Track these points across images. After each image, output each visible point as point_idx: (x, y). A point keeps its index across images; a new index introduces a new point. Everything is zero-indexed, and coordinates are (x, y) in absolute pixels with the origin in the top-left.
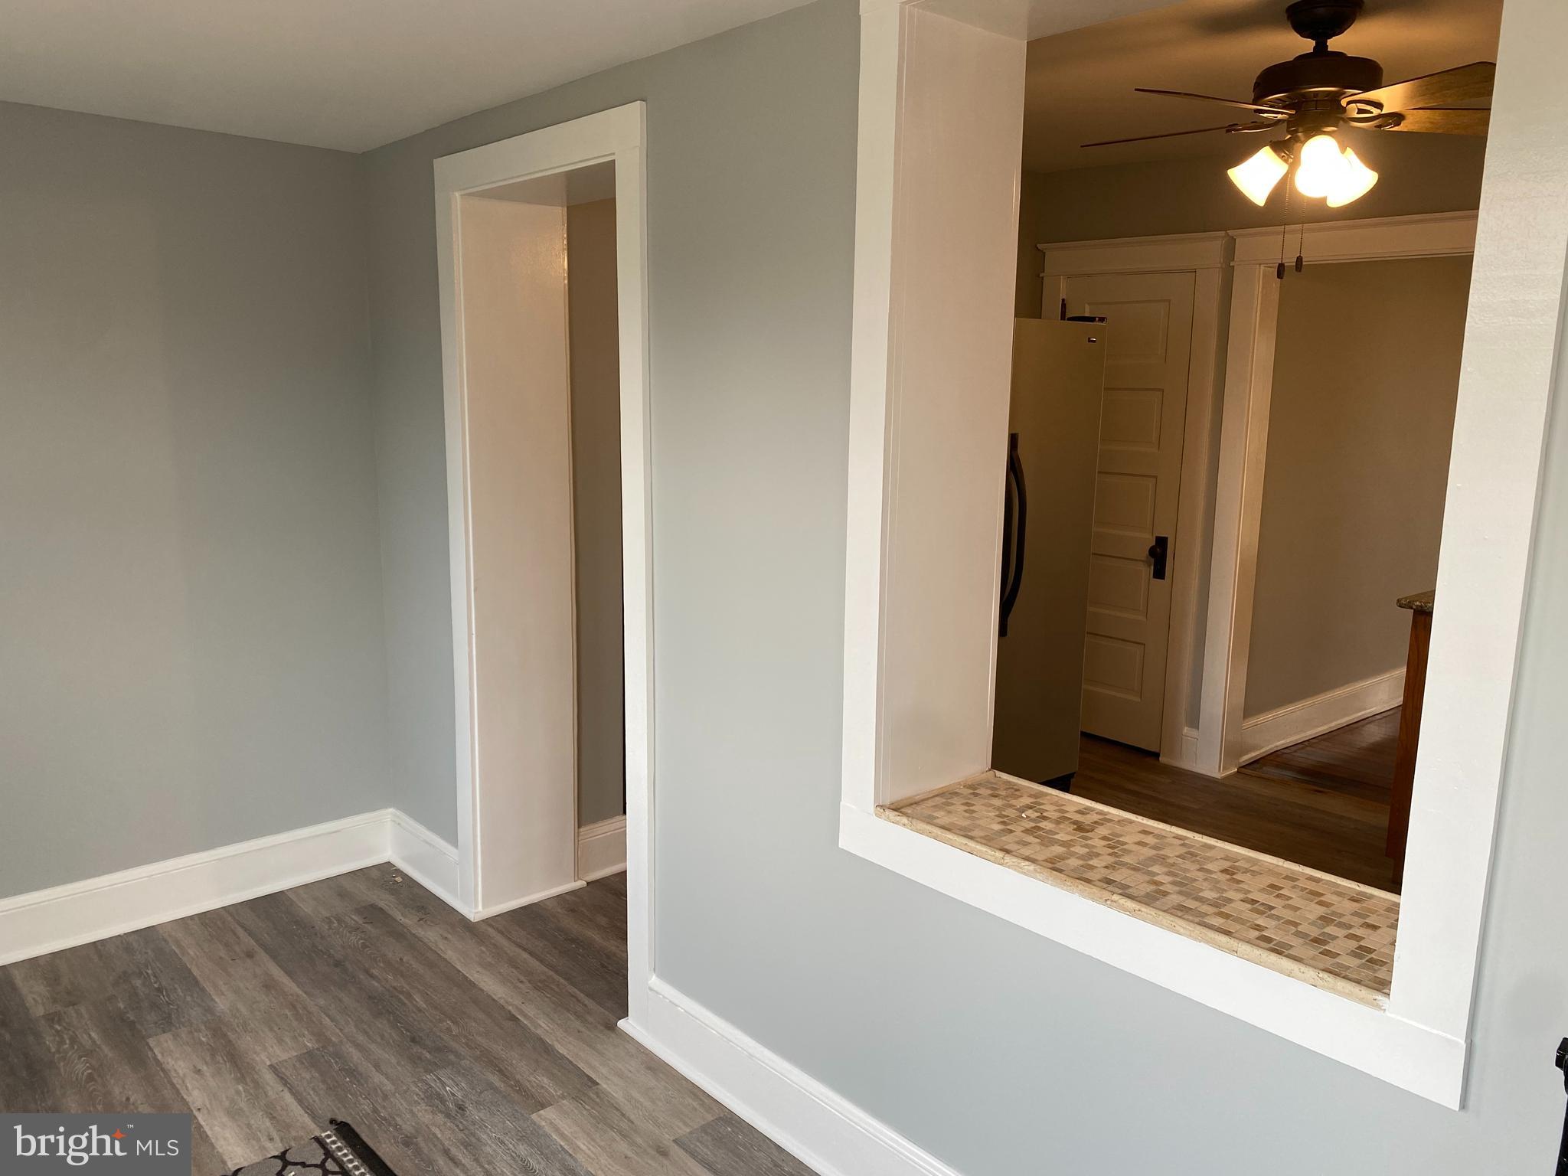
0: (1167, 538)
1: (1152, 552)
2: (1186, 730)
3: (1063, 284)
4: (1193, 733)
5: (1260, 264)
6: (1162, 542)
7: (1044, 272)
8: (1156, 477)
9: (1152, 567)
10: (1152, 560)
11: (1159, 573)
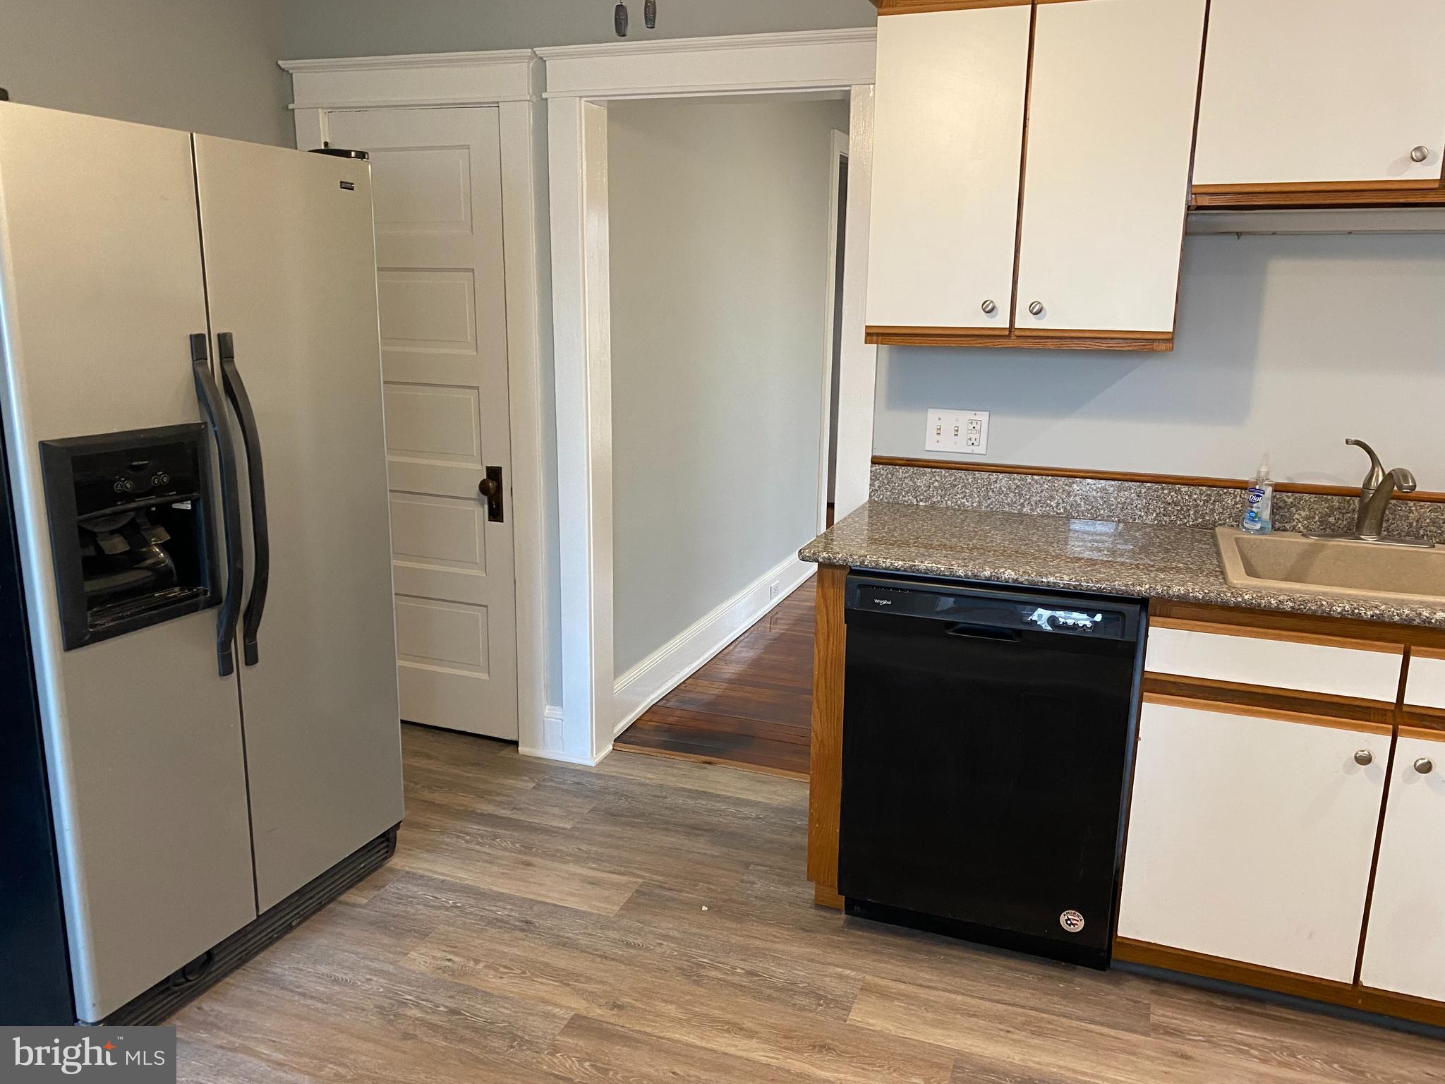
0: (501, 468)
1: (483, 488)
2: (548, 710)
3: (323, 120)
4: (558, 712)
5: (581, 97)
6: (494, 474)
7: (293, 103)
8: (478, 388)
9: (486, 507)
10: (486, 499)
11: (496, 513)
